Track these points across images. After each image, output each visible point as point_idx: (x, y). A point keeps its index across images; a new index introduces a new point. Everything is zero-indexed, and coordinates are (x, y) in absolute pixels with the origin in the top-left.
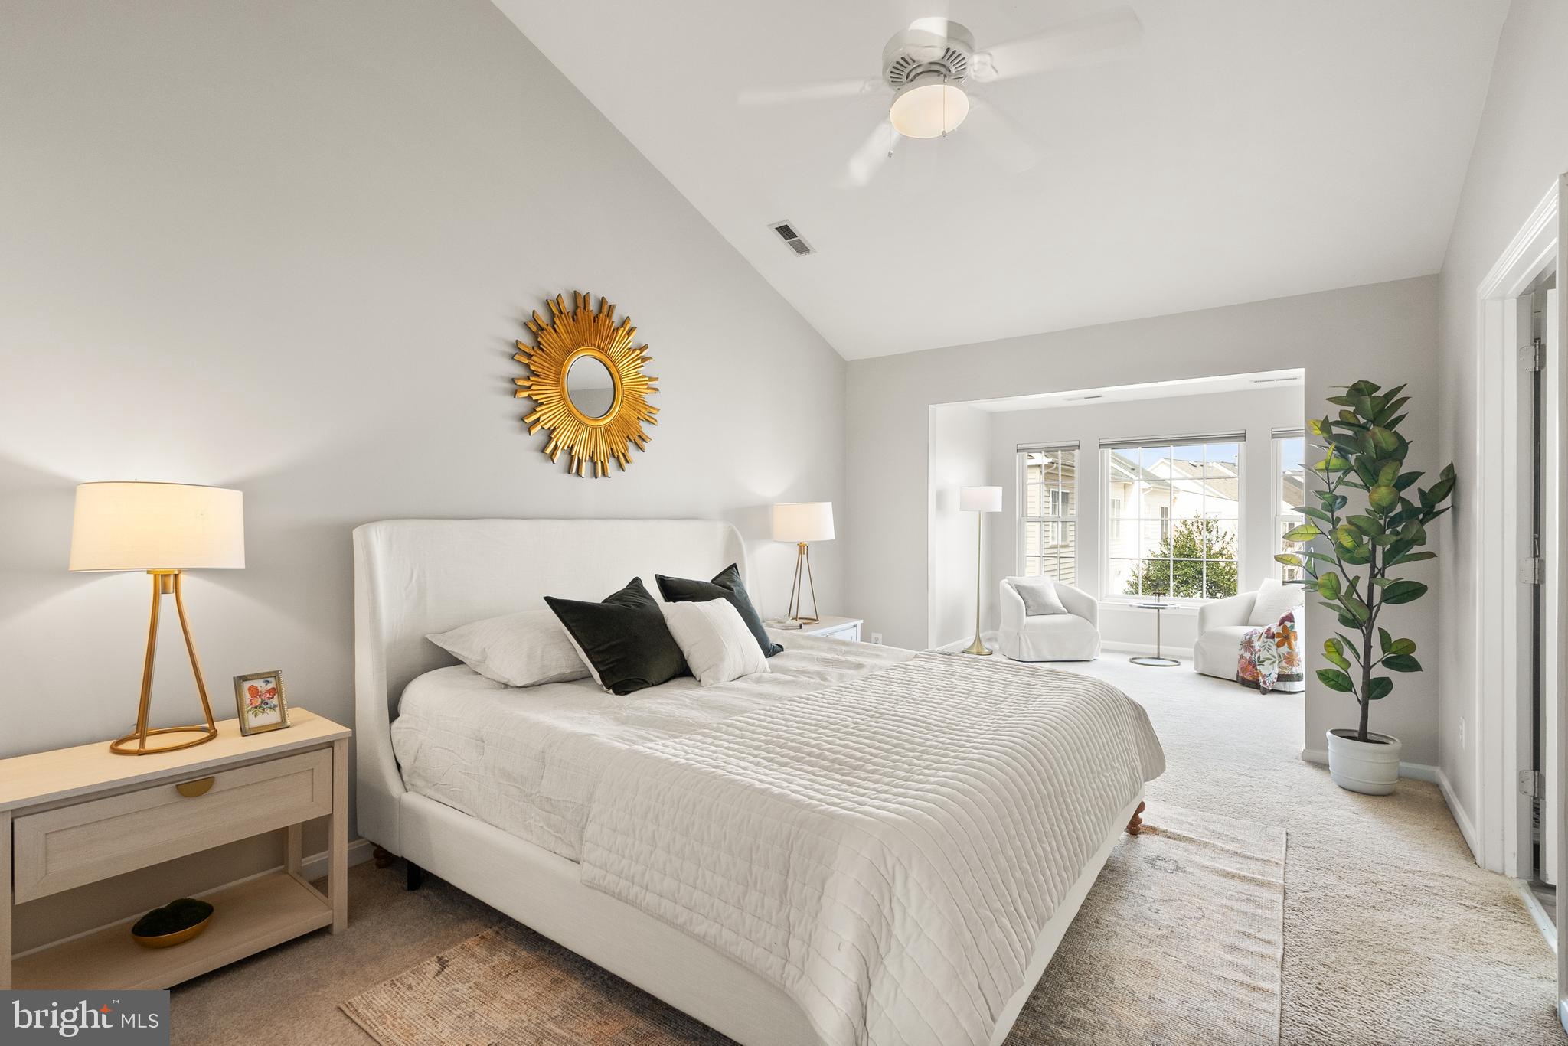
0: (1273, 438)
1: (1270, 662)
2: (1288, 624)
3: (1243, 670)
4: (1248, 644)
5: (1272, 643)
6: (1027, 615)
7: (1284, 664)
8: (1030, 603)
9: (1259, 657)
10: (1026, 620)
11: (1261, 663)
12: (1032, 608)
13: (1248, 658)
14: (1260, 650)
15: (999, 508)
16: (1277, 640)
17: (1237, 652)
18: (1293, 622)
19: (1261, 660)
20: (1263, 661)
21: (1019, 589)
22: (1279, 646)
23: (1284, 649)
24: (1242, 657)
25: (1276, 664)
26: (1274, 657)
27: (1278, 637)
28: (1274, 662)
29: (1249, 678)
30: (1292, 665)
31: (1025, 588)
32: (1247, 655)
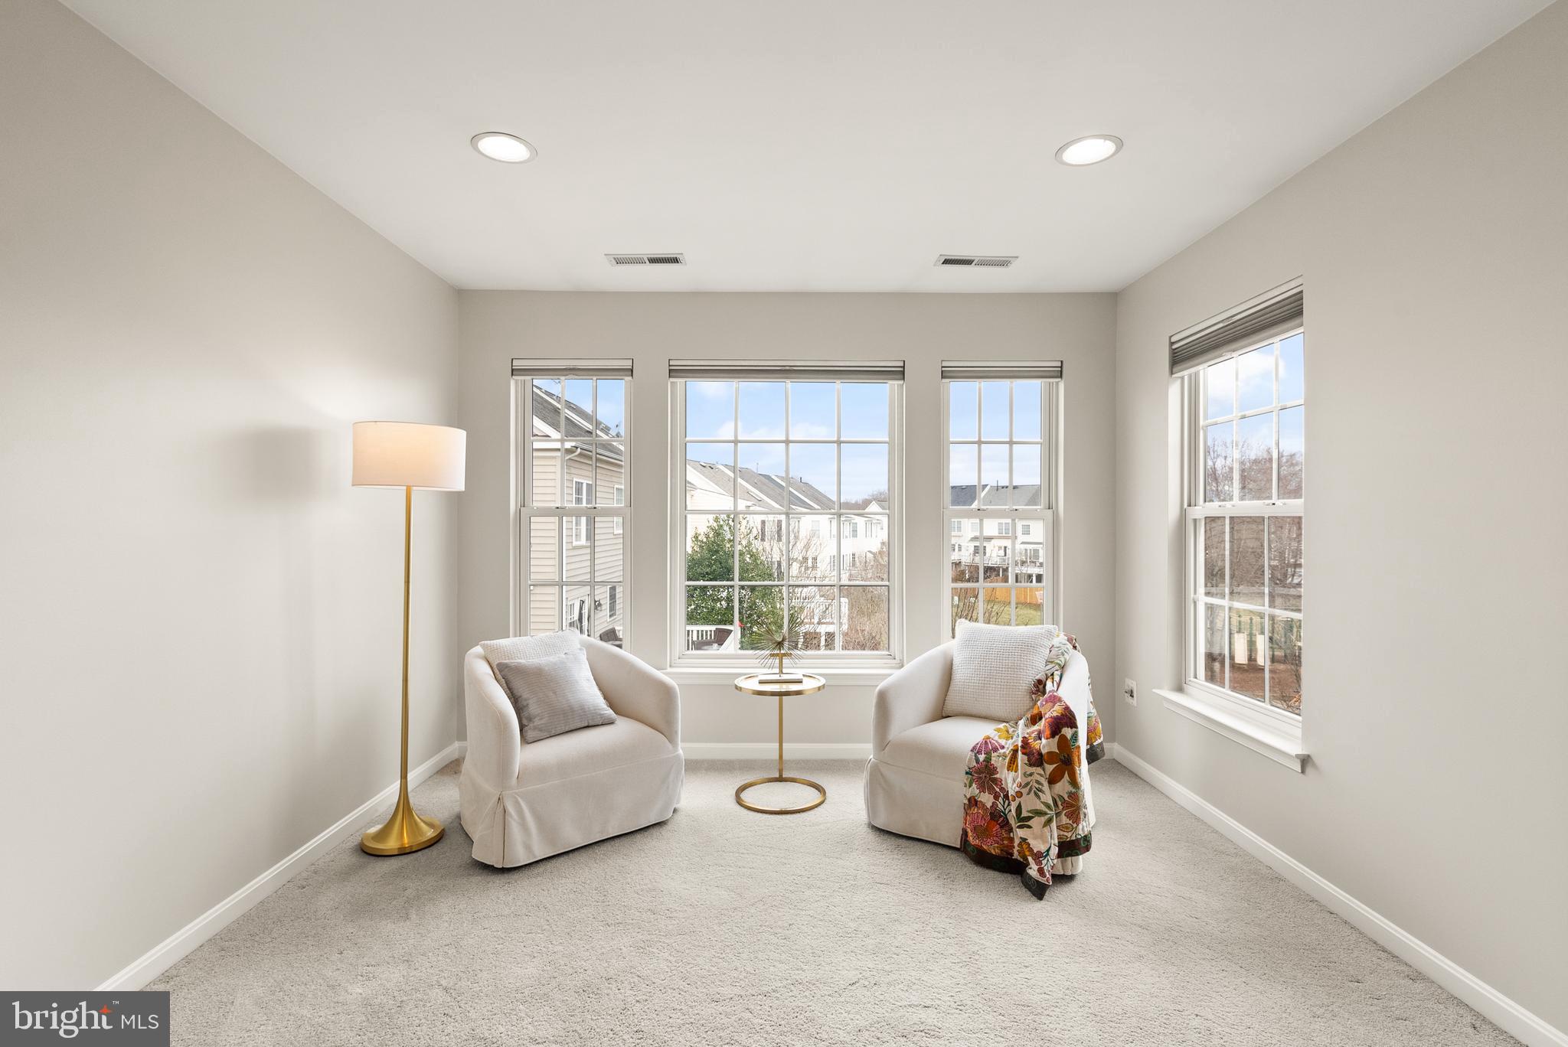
0: (943, 377)
1: (1043, 819)
2: (1067, 732)
3: (982, 832)
4: (984, 774)
5: (1040, 774)
6: (525, 740)
7: (1065, 820)
8: (533, 708)
9: (1019, 809)
10: (524, 756)
11: (1024, 822)
12: (537, 722)
13: (989, 805)
14: (1019, 794)
15: (460, 485)
16: (1050, 768)
17: (960, 790)
18: (1076, 727)
19: (1024, 814)
20: (1029, 818)
21: (506, 675)
22: (1053, 780)
23: (1063, 787)
24: (973, 802)
25: (1054, 825)
26: (1048, 806)
27: (1051, 763)
28: (1050, 821)
29: (993, 849)
30: (1077, 820)
31: (521, 671)
32: (987, 799)
